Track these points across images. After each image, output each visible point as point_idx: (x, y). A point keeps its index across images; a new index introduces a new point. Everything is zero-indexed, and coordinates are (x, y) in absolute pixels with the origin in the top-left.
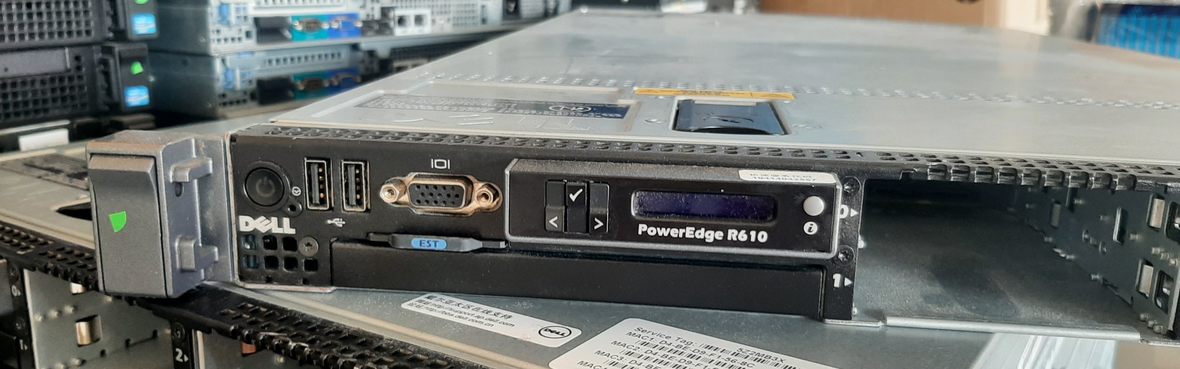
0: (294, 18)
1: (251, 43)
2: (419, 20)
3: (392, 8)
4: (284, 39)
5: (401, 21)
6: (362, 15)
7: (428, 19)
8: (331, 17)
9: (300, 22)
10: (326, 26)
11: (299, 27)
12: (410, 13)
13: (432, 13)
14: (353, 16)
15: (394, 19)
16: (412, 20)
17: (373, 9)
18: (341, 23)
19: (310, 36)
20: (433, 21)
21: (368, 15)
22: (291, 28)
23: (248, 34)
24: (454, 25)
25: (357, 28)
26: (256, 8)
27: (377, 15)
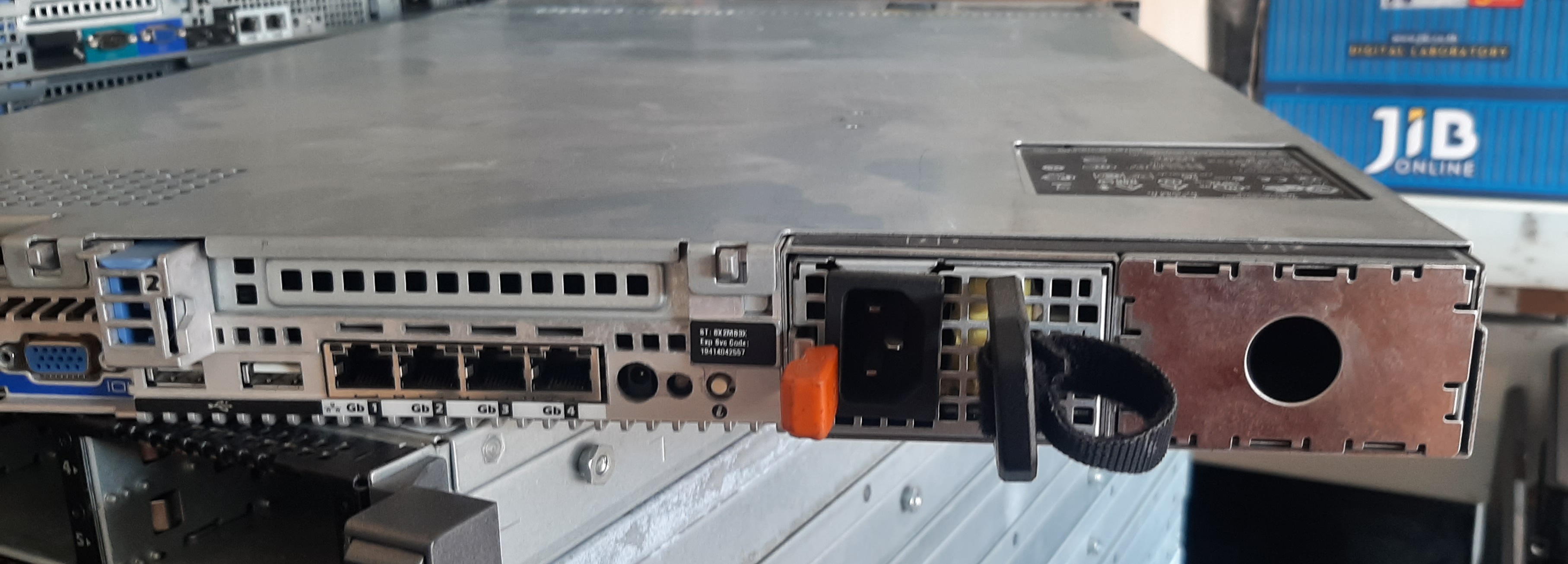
0: (85, 32)
1: (28, 69)
2: (274, 22)
3: (233, 9)
4: (76, 61)
5: (248, 25)
6: (187, 20)
7: (288, 19)
8: (138, 28)
9: (95, 36)
10: (133, 39)
11: (94, 43)
12: (261, 14)
13: (293, 11)
14: (173, 24)
15: (234, 23)
16: (263, 23)
17: (201, 12)
18: (153, 33)
19: (111, 54)
20: (296, 22)
21: (195, 21)
22: (84, 45)
23: (22, 58)
24: (327, 25)
25: (179, 39)
26: (29, 24)
27: (209, 19)
